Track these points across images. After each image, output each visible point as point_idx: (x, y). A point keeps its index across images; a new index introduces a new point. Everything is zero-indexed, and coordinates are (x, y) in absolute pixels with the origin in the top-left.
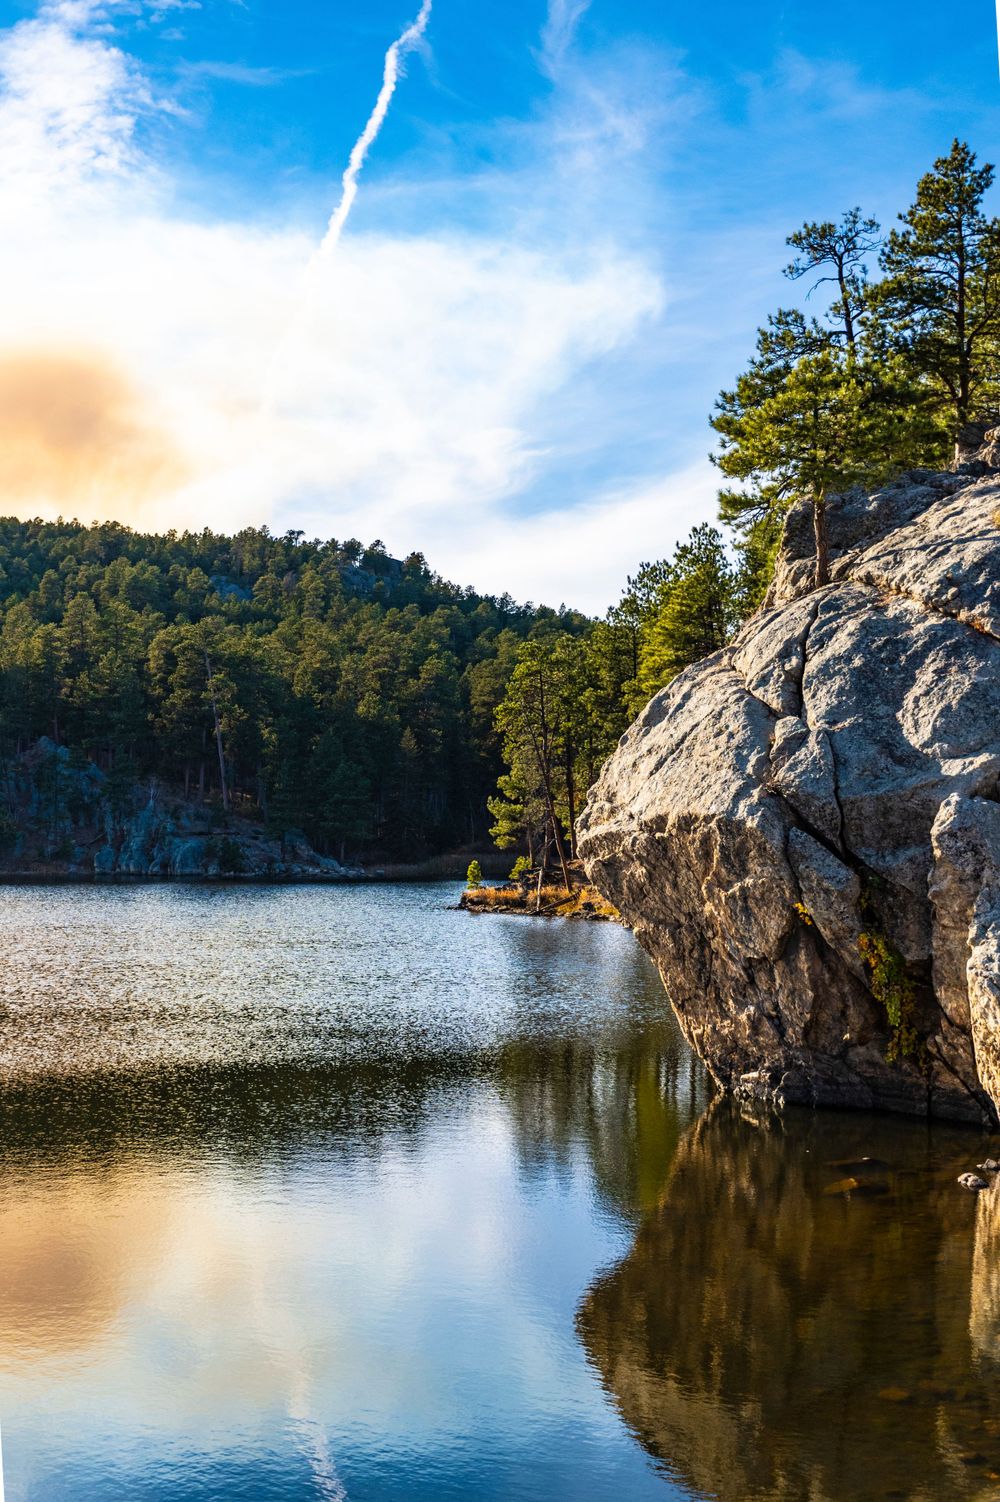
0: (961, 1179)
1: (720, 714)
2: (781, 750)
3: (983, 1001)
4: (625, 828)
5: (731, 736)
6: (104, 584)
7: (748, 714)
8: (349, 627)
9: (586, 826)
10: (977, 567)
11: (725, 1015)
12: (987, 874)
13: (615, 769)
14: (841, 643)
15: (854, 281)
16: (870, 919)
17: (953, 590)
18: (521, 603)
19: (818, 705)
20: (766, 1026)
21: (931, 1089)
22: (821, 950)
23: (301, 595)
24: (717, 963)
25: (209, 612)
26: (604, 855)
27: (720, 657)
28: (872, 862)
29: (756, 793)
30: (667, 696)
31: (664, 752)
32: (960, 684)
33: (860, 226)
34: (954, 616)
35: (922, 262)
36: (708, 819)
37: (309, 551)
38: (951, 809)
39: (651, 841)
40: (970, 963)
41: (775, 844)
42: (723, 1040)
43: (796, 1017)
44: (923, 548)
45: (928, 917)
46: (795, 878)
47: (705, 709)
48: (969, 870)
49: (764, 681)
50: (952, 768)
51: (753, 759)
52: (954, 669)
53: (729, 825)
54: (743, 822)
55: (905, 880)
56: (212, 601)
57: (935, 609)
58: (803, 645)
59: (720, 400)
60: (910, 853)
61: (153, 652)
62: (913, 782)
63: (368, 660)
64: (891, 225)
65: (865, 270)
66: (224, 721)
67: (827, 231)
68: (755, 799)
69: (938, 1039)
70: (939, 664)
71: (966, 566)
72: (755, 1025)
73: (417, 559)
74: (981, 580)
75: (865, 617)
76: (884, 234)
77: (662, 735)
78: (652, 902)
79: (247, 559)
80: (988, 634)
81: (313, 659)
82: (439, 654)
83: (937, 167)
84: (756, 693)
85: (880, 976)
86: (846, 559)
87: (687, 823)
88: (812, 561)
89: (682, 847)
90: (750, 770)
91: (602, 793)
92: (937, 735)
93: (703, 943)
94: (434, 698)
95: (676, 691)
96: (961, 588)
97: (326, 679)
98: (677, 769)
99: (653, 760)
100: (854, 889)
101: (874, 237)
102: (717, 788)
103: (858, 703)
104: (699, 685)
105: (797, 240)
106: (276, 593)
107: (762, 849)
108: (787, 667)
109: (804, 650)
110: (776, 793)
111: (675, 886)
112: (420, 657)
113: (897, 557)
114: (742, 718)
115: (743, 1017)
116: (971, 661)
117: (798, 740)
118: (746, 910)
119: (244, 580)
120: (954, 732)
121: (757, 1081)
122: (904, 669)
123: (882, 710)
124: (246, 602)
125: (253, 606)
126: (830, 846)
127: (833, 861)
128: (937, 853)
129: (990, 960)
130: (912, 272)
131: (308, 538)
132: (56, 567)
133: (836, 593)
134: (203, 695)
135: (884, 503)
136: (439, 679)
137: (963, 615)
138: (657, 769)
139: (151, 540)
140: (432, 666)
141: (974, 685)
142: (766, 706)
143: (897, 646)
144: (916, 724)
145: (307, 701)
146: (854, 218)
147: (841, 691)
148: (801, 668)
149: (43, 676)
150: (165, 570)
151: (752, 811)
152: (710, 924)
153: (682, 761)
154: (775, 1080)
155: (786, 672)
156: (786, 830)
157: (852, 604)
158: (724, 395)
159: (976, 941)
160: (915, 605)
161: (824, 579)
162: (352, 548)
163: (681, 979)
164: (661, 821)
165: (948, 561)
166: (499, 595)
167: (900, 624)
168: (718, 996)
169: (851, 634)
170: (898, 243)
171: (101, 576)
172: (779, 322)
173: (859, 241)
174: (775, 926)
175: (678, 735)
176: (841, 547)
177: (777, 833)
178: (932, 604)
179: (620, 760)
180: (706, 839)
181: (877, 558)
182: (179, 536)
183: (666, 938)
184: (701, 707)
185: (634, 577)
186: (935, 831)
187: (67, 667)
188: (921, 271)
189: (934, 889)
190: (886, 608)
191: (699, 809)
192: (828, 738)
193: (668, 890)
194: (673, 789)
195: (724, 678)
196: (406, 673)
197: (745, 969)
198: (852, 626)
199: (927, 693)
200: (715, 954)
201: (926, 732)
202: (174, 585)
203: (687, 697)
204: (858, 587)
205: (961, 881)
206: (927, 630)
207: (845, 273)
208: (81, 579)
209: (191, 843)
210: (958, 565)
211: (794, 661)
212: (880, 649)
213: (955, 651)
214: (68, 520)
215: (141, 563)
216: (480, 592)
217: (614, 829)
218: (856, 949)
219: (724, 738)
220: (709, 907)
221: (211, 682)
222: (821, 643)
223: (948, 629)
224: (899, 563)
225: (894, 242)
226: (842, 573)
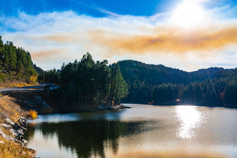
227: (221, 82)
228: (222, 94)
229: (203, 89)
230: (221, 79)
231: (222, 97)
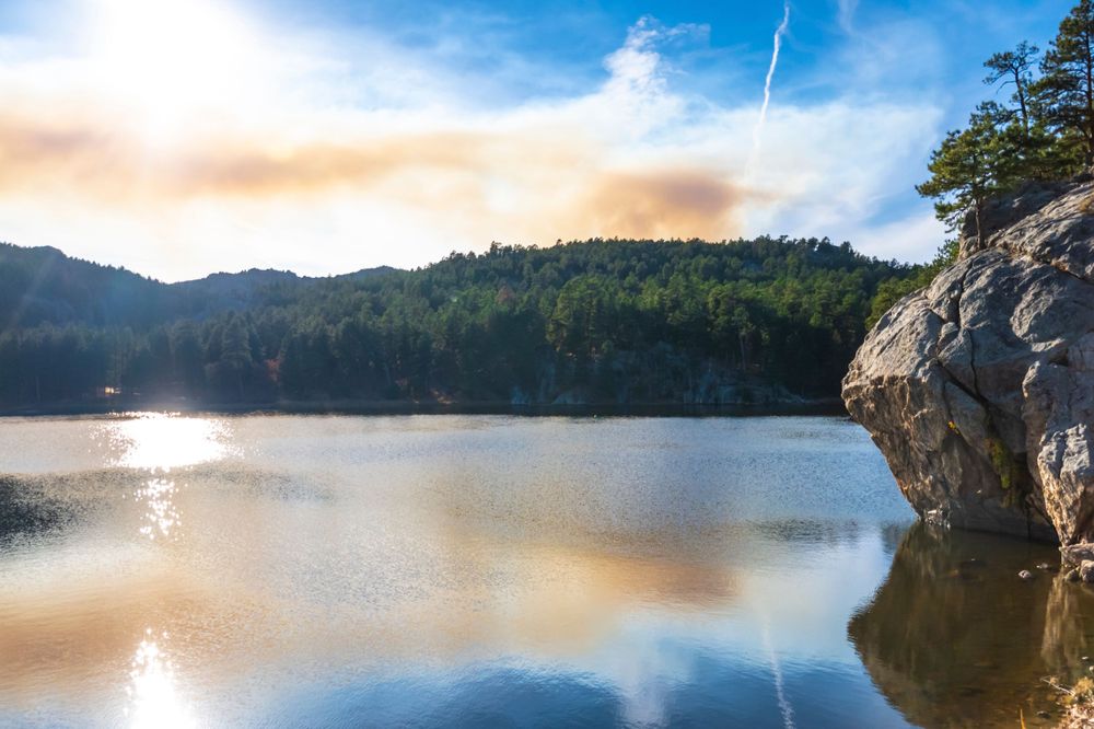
0: (1020, 574)
1: (914, 322)
2: (943, 340)
3: (1046, 477)
4: (864, 383)
5: (918, 334)
6: (692, 267)
7: (928, 322)
8: (810, 281)
9: (847, 382)
10: (1064, 235)
11: (918, 480)
12: (1054, 406)
13: (862, 352)
14: (982, 282)
15: (1025, 81)
16: (993, 430)
17: (1048, 249)
18: (902, 263)
19: (966, 316)
20: (939, 486)
21: (1030, 524)
22: (965, 447)
23: (786, 267)
24: (912, 453)
25: (742, 277)
26: (854, 397)
27: (921, 292)
28: (992, 400)
29: (928, 364)
30: (890, 314)
31: (885, 343)
32: (1047, 300)
33: (1027, 51)
34: (1049, 263)
35: (1067, 65)
36: (903, 378)
37: (791, 245)
38: (1034, 370)
39: (876, 390)
40: (1040, 455)
41: (938, 390)
42: (918, 492)
43: (955, 483)
44: (1036, 226)
45: (1024, 429)
46: (949, 409)
47: (908, 320)
48: (1044, 404)
49: (939, 304)
50: (1039, 347)
51: (928, 346)
52: (1044, 292)
53: (913, 381)
54: (920, 379)
55: (1011, 410)
56: (743, 272)
57: (1038, 260)
58: (962, 284)
59: (933, 155)
60: (1013, 395)
61: (710, 299)
62: (1015, 356)
63: (816, 297)
64: (1046, 47)
65: (1030, 74)
66: (744, 330)
67: (1007, 56)
68: (927, 367)
69: (1032, 496)
70: (1036, 290)
71: (1058, 235)
72: (933, 485)
73: (846, 245)
74: (1066, 242)
75: (997, 266)
76: (1042, 54)
77: (885, 335)
78: (878, 421)
79: (760, 251)
80: (1067, 272)
81: (788, 298)
82: (853, 292)
83: (1072, 12)
84: (935, 311)
85: (997, 461)
86: (997, 235)
87: (893, 380)
88: (977, 238)
89: (891, 393)
90: (926, 352)
91: (855, 365)
92: (1031, 329)
93: (905, 442)
94: (850, 314)
95: (895, 311)
96: (1054, 246)
97: (794, 308)
98: (890, 353)
99: (878, 349)
100: (981, 414)
101: (1037, 56)
102: (908, 362)
103: (988, 314)
104: (907, 307)
105: (990, 63)
106: (774, 267)
107: (931, 394)
108: (952, 296)
109: (962, 286)
110: (939, 363)
111: (889, 413)
112: (843, 293)
113: (1022, 232)
114: (925, 324)
115: (927, 482)
116: (1055, 287)
117: (952, 336)
118: (925, 426)
119: (758, 261)
120: (1041, 329)
121: (936, 515)
122: (1016, 294)
123: (1002, 317)
124: (760, 272)
125: (763, 273)
126: (968, 392)
127: (969, 399)
128: (1026, 395)
129: (1051, 453)
130: (1060, 72)
131: (791, 239)
132: (669, 261)
133: (985, 254)
134: (733, 318)
135: (1022, 202)
136: (852, 305)
137: (1054, 262)
138: (881, 352)
139: (713, 245)
140: (848, 299)
141: (1055, 301)
142: (939, 317)
143: (1013, 281)
144: (1020, 324)
145: (785, 319)
146: (1023, 47)
147: (980, 308)
148: (959, 296)
149: (660, 312)
150: (720, 259)
151: (925, 374)
152: (908, 432)
153: (893, 348)
154: (945, 515)
155: (952, 299)
156: (944, 383)
157: (992, 260)
158: (935, 152)
159: (1044, 443)
160: (1027, 258)
161: (983, 246)
162: (813, 242)
163: (895, 461)
164: (880, 379)
165: (1049, 232)
166: (890, 260)
167: (1018, 268)
168: (914, 471)
169: (988, 276)
170: (1050, 57)
171: (690, 264)
172: (982, 108)
173: (1027, 59)
174: (940, 435)
175: (893, 334)
176: (995, 229)
177: (939, 385)
178: (1036, 257)
179: (865, 348)
180: (902, 389)
181: (1011, 234)
182: (727, 242)
183: (886, 440)
184: (906, 319)
185: (942, 248)
186: (1024, 383)
187: (670, 308)
188: (1065, 71)
189: (1024, 415)
190: (1011, 261)
191: (899, 373)
192: (969, 333)
193: (886, 415)
194: (888, 362)
195: (920, 303)
196: (836, 303)
197: (927, 457)
198: (989, 272)
199: (1027, 307)
200: (911, 448)
201: (1025, 328)
202: (725, 265)
203: (900, 314)
204: (1000, 250)
205: (1040, 410)
206: (1031, 272)
207: (1020, 77)
208: (681, 266)
209: (729, 389)
210: (1054, 234)
211: (956, 292)
212: (1004, 284)
213: (1047, 283)
214: (675, 239)
215: (709, 256)
216: (880, 259)
217: (858, 384)
218: (984, 448)
219: (914, 335)
220: (906, 424)
221: (736, 312)
222: (971, 282)
223: (1043, 271)
224: (1022, 235)
225: (1047, 57)
226: (993, 243)
227: (274, 321)
228: (272, 364)
229: (206, 347)
230: (275, 312)
231: (274, 377)
